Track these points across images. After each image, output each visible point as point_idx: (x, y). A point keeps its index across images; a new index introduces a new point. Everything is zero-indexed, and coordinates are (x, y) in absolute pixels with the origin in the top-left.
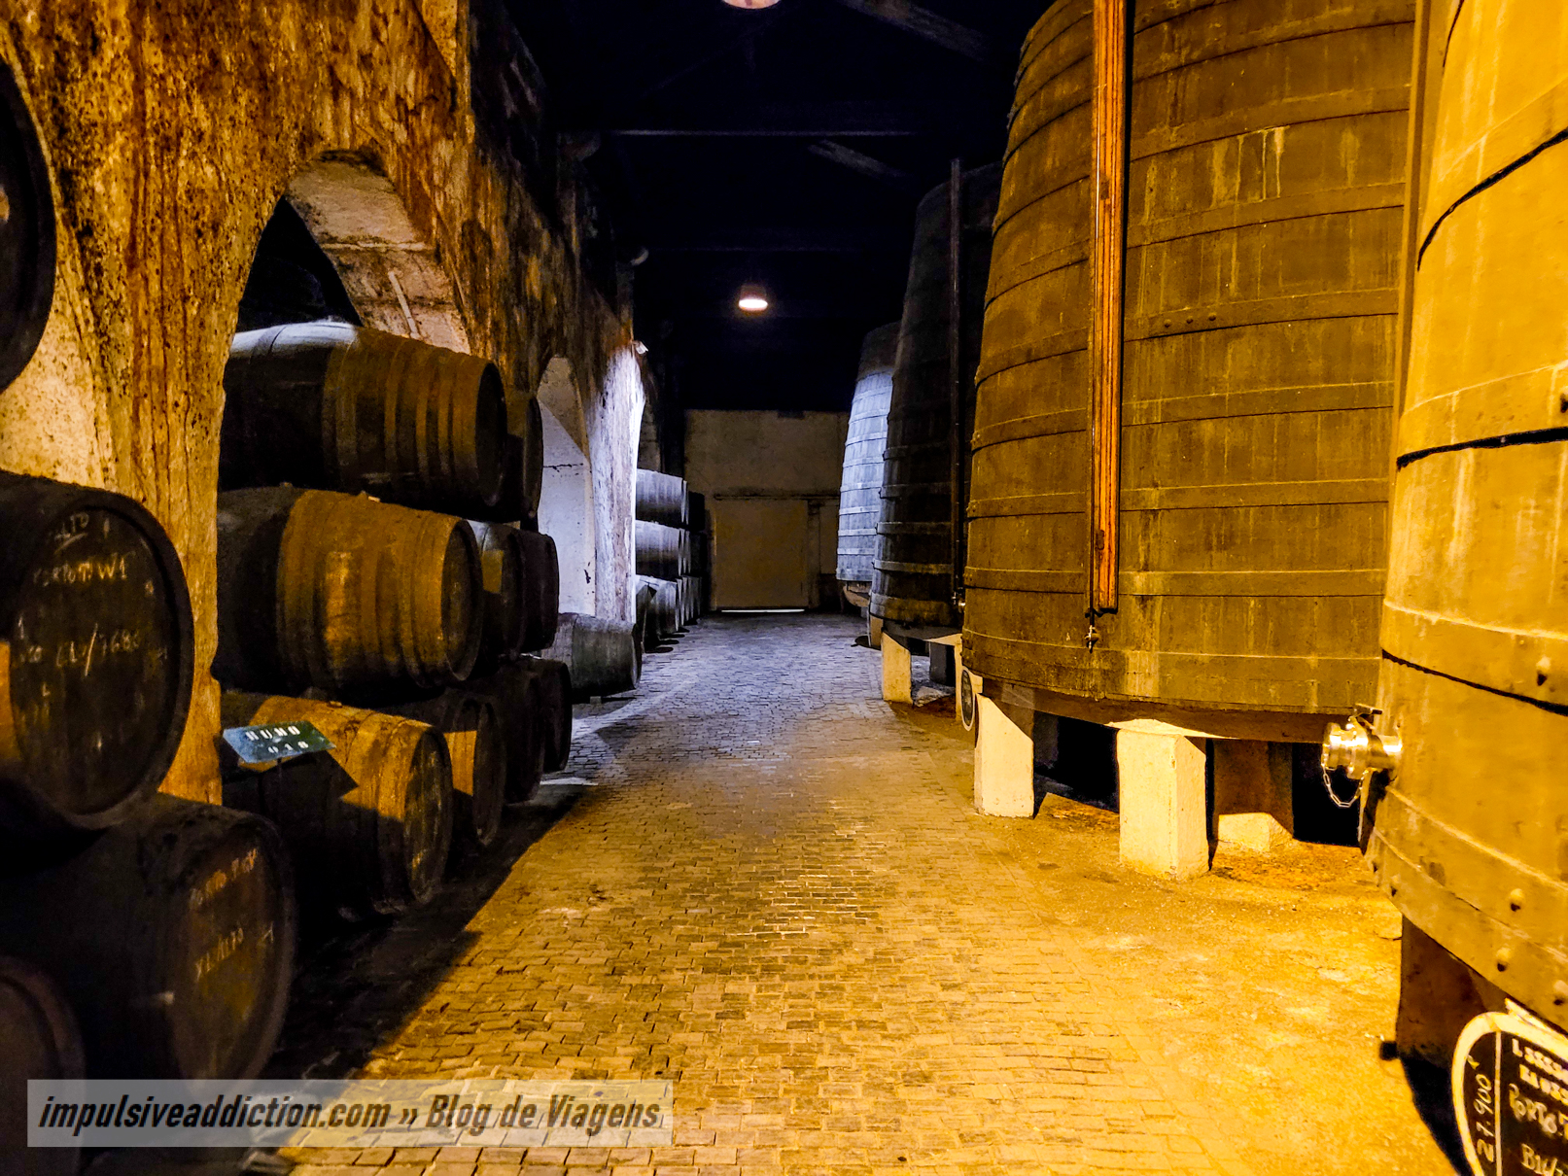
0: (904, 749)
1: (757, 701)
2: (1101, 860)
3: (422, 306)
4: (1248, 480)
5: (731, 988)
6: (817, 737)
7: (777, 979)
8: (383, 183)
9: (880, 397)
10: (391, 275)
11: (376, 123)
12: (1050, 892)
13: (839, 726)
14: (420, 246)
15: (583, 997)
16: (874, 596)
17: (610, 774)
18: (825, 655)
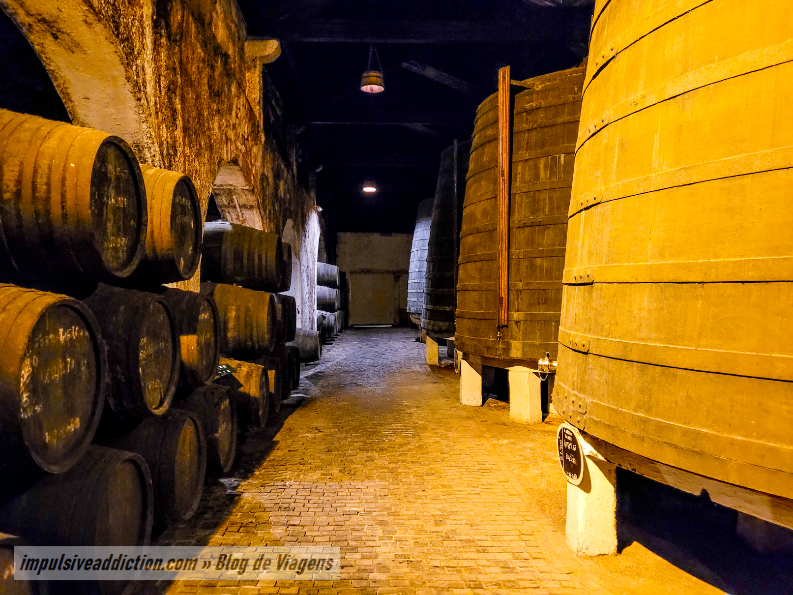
0: (434, 383)
1: (372, 365)
2: (504, 419)
3: (245, 208)
4: (552, 280)
5: (369, 454)
6: (398, 379)
7: (385, 452)
8: (237, 168)
9: (426, 231)
10: (234, 197)
11: (237, 148)
12: (483, 429)
13: (407, 375)
14: (247, 188)
15: (320, 457)
16: (422, 320)
17: (314, 393)
18: (401, 346)
